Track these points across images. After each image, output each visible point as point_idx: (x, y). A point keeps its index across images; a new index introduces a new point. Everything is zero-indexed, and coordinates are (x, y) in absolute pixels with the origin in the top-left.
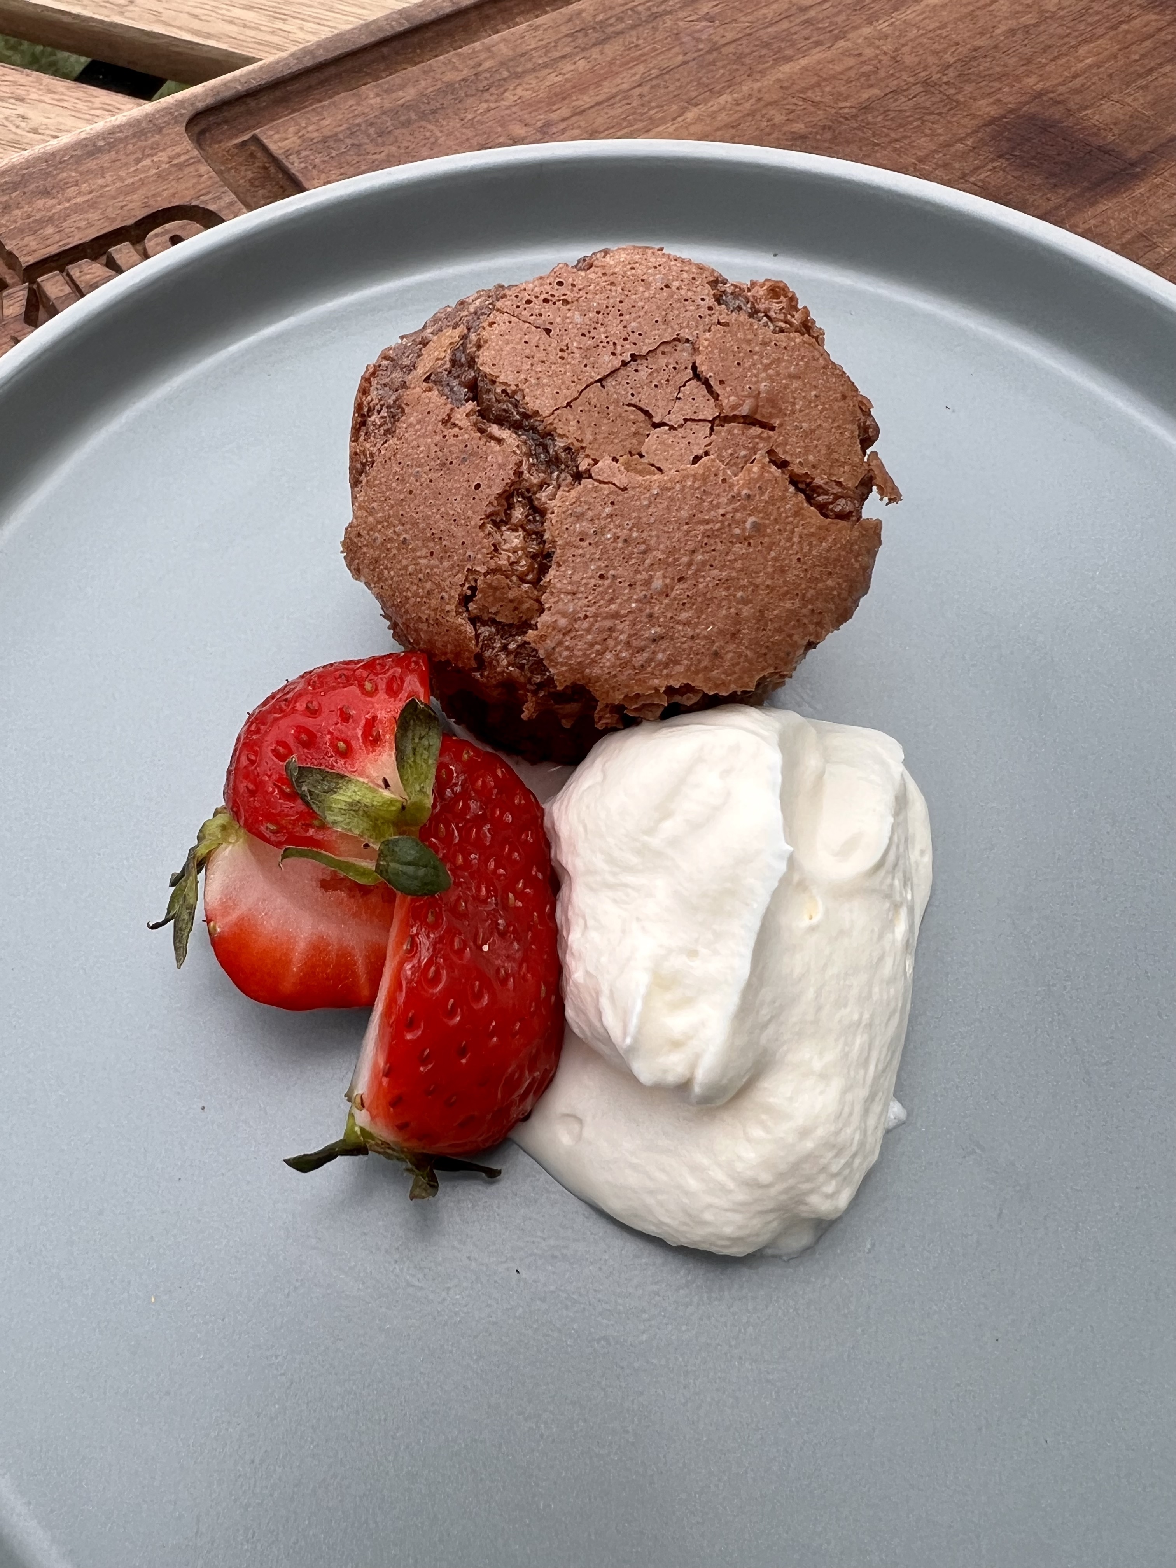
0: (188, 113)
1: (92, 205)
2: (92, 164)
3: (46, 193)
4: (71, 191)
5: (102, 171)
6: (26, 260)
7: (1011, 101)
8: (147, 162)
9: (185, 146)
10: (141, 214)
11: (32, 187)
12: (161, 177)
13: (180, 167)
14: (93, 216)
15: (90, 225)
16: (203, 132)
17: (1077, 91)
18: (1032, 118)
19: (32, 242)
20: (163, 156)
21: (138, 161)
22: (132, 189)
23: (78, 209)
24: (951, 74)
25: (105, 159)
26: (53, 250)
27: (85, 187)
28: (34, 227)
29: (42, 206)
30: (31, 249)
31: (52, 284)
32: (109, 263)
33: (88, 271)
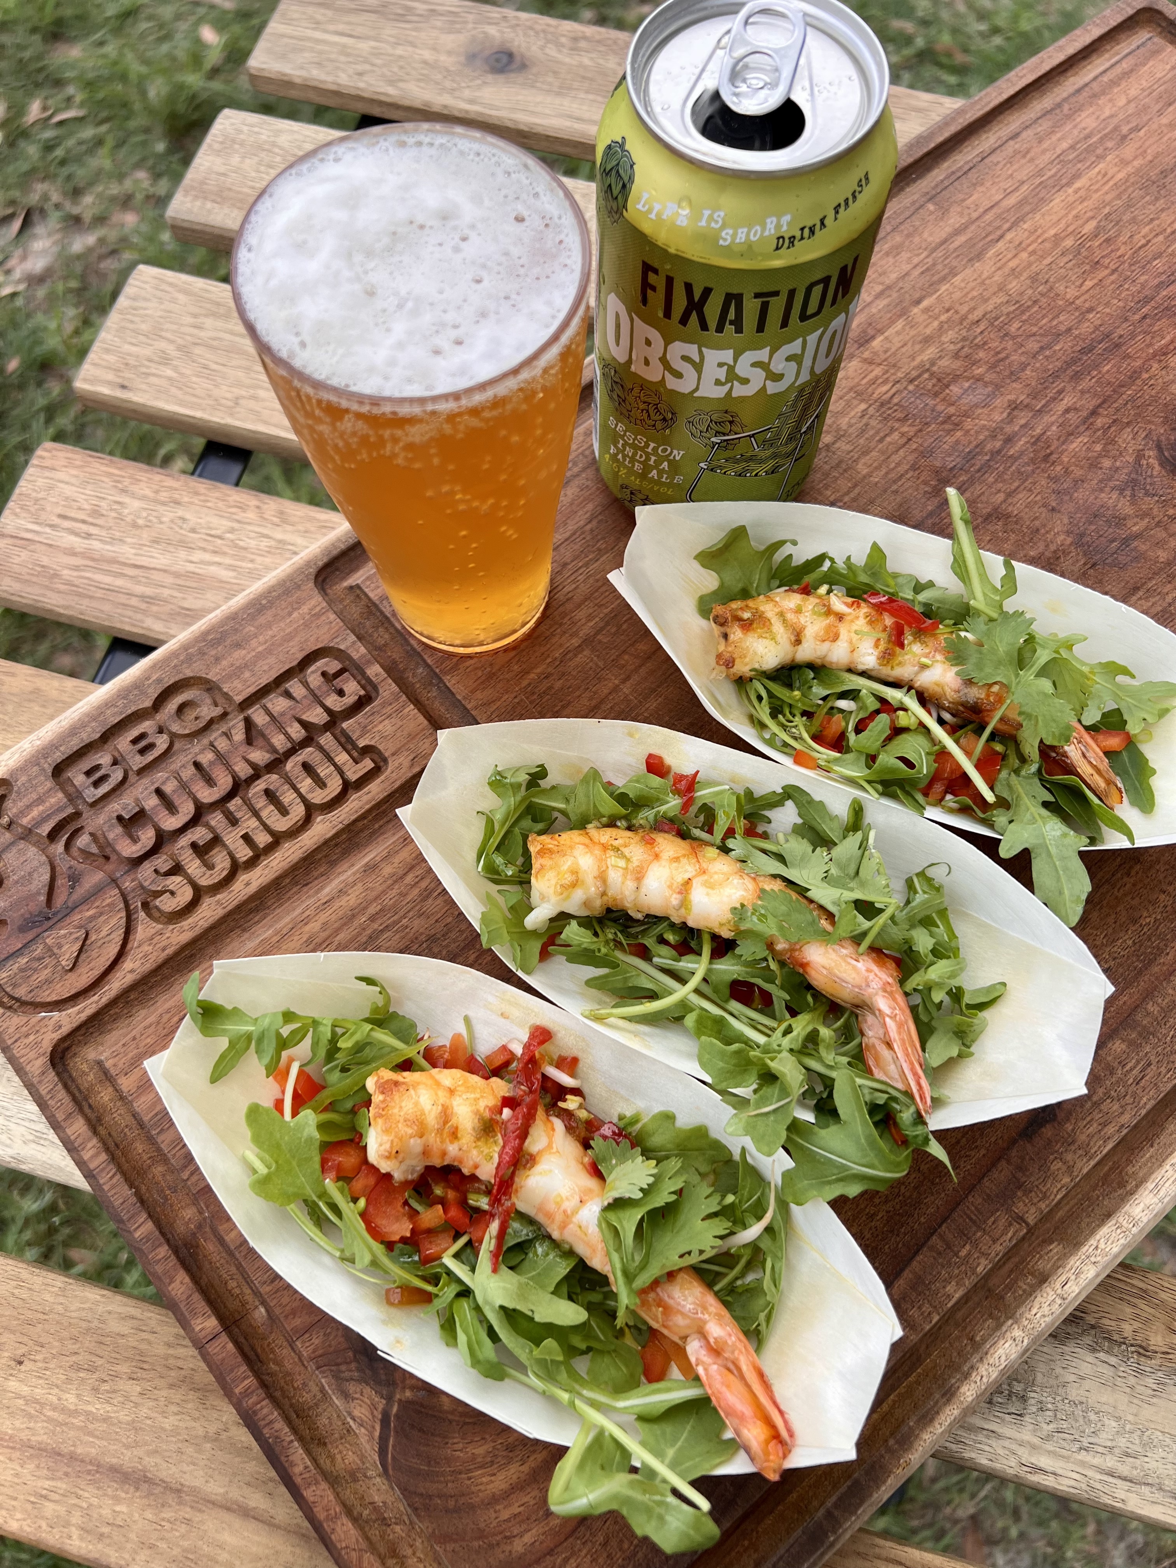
0: (313, 570)
1: (269, 651)
2: (262, 620)
3: (238, 646)
4: (254, 643)
5: (269, 625)
6: (239, 699)
8: (295, 615)
9: (316, 601)
10: (300, 656)
11: (228, 642)
12: (306, 625)
13: (318, 616)
14: (272, 660)
15: (271, 668)
16: (324, 581)
19: (237, 684)
20: (305, 609)
21: (290, 614)
22: (289, 638)
23: (259, 656)
25: (269, 615)
26: (252, 689)
27: (261, 639)
28: (237, 672)
29: (239, 656)
30: (239, 690)
31: (259, 717)
32: (288, 695)
33: (277, 703)
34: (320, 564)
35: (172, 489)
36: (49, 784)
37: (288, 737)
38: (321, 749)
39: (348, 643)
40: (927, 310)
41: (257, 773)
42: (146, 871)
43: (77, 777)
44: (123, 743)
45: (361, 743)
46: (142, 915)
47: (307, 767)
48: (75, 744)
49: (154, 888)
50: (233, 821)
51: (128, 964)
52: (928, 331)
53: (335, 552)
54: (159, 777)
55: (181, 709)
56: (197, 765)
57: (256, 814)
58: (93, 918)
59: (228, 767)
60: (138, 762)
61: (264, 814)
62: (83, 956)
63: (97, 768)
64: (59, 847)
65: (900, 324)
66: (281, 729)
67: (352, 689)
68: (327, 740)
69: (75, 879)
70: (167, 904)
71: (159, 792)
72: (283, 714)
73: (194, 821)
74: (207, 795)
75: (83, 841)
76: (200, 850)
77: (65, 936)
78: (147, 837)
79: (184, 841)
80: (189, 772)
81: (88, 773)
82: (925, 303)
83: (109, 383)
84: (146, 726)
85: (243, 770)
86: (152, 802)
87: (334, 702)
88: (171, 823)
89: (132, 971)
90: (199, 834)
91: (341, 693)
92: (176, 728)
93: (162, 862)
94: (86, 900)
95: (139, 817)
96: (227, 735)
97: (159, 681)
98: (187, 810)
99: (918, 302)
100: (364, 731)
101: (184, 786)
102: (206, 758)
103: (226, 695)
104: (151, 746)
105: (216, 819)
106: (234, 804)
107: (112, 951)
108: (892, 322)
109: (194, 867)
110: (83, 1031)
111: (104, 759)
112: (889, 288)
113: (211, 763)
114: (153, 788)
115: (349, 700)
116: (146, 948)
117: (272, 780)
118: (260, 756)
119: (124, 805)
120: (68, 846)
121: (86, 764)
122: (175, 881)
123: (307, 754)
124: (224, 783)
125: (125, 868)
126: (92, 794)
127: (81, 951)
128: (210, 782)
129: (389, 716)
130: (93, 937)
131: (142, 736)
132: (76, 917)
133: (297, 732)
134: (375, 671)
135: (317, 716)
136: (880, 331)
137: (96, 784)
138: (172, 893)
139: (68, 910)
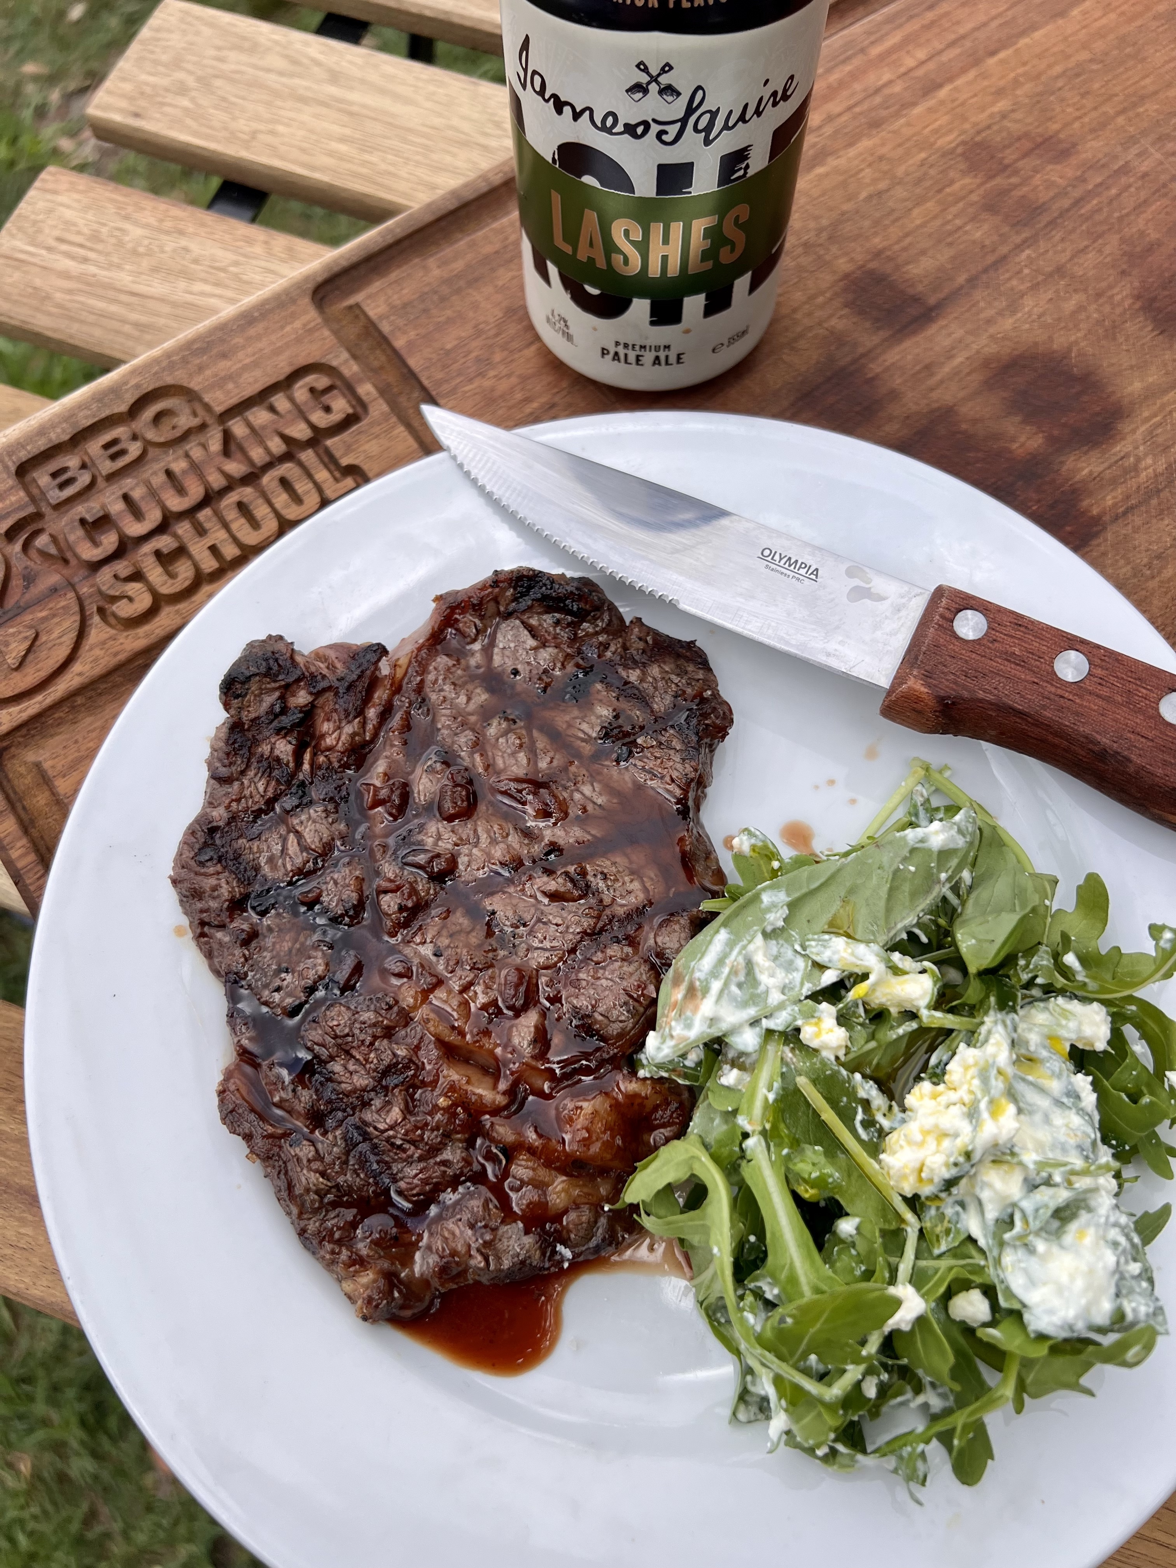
0: (311, 286)
1: (256, 364)
2: (252, 332)
3: (224, 356)
4: (241, 355)
5: (259, 337)
6: (219, 409)
7: (860, 257)
8: (288, 328)
9: (311, 315)
10: (288, 370)
11: (215, 351)
12: (299, 340)
13: (311, 331)
14: (258, 373)
15: (256, 381)
16: (322, 299)
17: (905, 249)
18: (871, 273)
19: (219, 394)
20: (298, 324)
21: (282, 328)
22: (279, 351)
23: (245, 368)
24: (824, 235)
25: (260, 327)
26: (234, 401)
27: (250, 350)
28: (220, 382)
29: (224, 366)
30: (220, 400)
31: (238, 428)
32: (272, 409)
33: (260, 416)
34: (320, 279)
35: (176, 218)
36: (11, 482)
37: (267, 450)
38: (301, 464)
39: (341, 360)
40: (1002, 62)
41: (232, 484)
42: (105, 576)
43: (42, 478)
44: (94, 447)
45: (344, 462)
46: (96, 619)
47: (284, 483)
48: (42, 444)
49: (112, 592)
50: (201, 531)
51: (77, 667)
52: (1002, 83)
53: (336, 269)
54: (127, 483)
55: (158, 418)
56: (169, 473)
57: (226, 526)
58: (44, 619)
59: (201, 477)
60: (107, 466)
61: (234, 527)
62: (31, 657)
63: (64, 470)
64: (18, 547)
65: (971, 74)
66: (262, 442)
67: (340, 406)
68: (308, 456)
69: (29, 579)
70: (124, 609)
71: (126, 498)
72: (264, 427)
73: (162, 528)
74: (176, 504)
75: (42, 541)
76: (164, 559)
77: (13, 635)
78: (109, 541)
79: (148, 548)
80: (159, 479)
81: (54, 475)
82: (1002, 55)
83: (121, 110)
84: (120, 432)
85: (216, 481)
86: (117, 507)
87: (320, 419)
88: (135, 529)
89: (80, 674)
90: (164, 542)
91: (327, 409)
92: (151, 435)
93: (122, 567)
94: (39, 601)
95: (103, 522)
96: (204, 446)
97: (137, 386)
98: (154, 517)
99: (993, 53)
100: (349, 449)
101: (153, 493)
102: (179, 466)
103: (208, 408)
104: (123, 452)
105: (183, 528)
106: (204, 515)
107: (62, 653)
108: (964, 71)
109: (155, 574)
110: (24, 731)
111: (72, 462)
112: (963, 37)
113: (184, 472)
114: (121, 493)
115: (336, 417)
116: (97, 652)
117: (247, 493)
118: (235, 468)
119: (88, 509)
120: (26, 547)
121: (54, 465)
122: (133, 588)
123: (287, 469)
124: (196, 492)
125: (83, 572)
126: (57, 496)
127: (29, 651)
128: (181, 491)
129: (377, 437)
130: (43, 638)
131: (115, 442)
132: (28, 618)
133: (277, 446)
134: (366, 390)
135: (300, 431)
136: (951, 79)
137: (62, 486)
138: (130, 599)
139: (21, 610)
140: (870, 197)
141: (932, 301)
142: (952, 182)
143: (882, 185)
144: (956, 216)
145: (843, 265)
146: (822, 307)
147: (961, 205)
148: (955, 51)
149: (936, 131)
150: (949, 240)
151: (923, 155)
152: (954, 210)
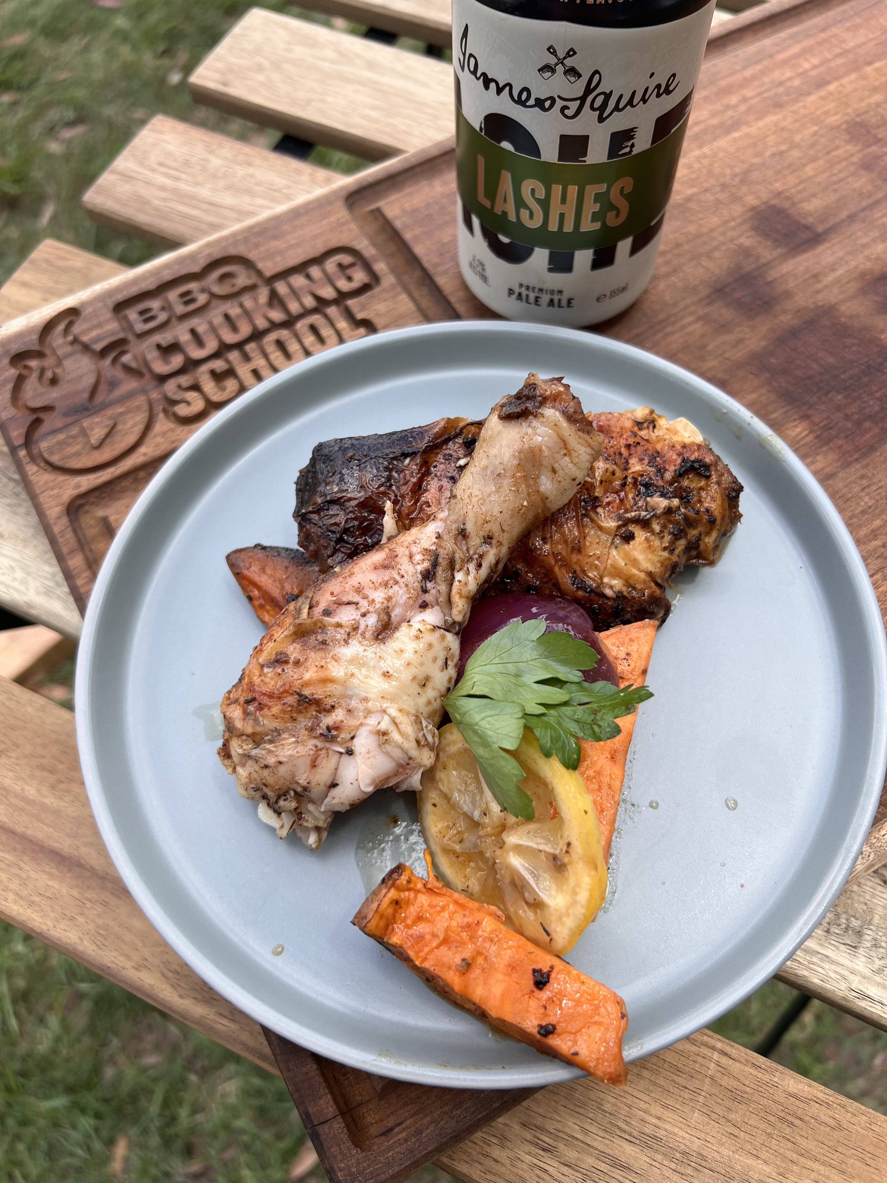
0: (344, 193)
1: (299, 245)
2: (298, 223)
3: (276, 238)
4: (289, 238)
5: (303, 227)
6: (268, 274)
7: (764, 195)
8: (324, 222)
9: (343, 213)
10: (322, 250)
11: (268, 234)
12: (332, 230)
13: (342, 224)
14: (300, 251)
15: (299, 256)
16: (352, 203)
17: (800, 192)
18: (773, 208)
19: (270, 264)
20: (332, 219)
21: (320, 221)
22: (317, 237)
23: (291, 247)
24: (737, 179)
25: (304, 220)
26: (281, 269)
27: (295, 235)
28: (270, 255)
29: (276, 244)
30: (269, 268)
31: (281, 288)
32: (308, 277)
33: (298, 281)
34: (352, 189)
36: (109, 315)
37: (302, 304)
38: (326, 317)
39: (363, 245)
40: (877, 70)
41: (274, 326)
42: (170, 387)
43: (132, 314)
44: (173, 295)
45: (360, 316)
46: (161, 416)
47: (314, 329)
48: (134, 291)
49: (176, 397)
50: (247, 358)
51: (143, 449)
52: (877, 83)
53: (364, 183)
54: (194, 322)
55: (222, 278)
56: (227, 317)
57: (266, 356)
58: (121, 414)
59: (251, 320)
60: (180, 309)
61: (272, 357)
62: (109, 440)
63: (148, 310)
64: (108, 361)
65: (853, 76)
66: (298, 299)
67: (360, 277)
68: (332, 311)
69: (113, 385)
70: (182, 410)
71: (193, 332)
72: (301, 289)
73: (216, 355)
75: (126, 358)
76: (218, 377)
77: (98, 423)
78: (177, 361)
79: (205, 368)
80: (218, 320)
81: (141, 313)
82: (877, 65)
84: (193, 286)
86: (185, 337)
87: (344, 285)
88: (197, 354)
89: (145, 454)
90: (218, 365)
91: (350, 279)
92: (217, 289)
93: (185, 380)
94: (120, 400)
95: (173, 348)
97: (209, 255)
98: (212, 346)
99: (870, 63)
100: (363, 307)
101: (213, 329)
102: (234, 311)
103: (259, 273)
104: (193, 300)
105: (234, 356)
106: (250, 347)
107: (132, 439)
108: (847, 73)
109: (209, 386)
110: (97, 493)
111: (155, 304)
112: (847, 51)
113: (238, 317)
114: (190, 327)
115: (355, 285)
116: (159, 439)
117: (284, 334)
118: (277, 315)
119: (164, 338)
120: (114, 362)
121: (142, 306)
122: (192, 395)
123: (316, 319)
124: (245, 330)
125: (154, 383)
126: (140, 327)
127: (108, 435)
129: (385, 300)
130: (119, 427)
131: (188, 293)
132: (109, 412)
134: (380, 267)
136: (837, 79)
137: (146, 321)
139: (105, 406)
140: (774, 155)
141: (820, 229)
142: (837, 148)
143: (783, 147)
144: (840, 171)
145: (751, 200)
146: (733, 229)
147: (844, 164)
148: (840, 61)
149: (826, 113)
150: (835, 187)
151: (815, 128)
152: (839, 167)
